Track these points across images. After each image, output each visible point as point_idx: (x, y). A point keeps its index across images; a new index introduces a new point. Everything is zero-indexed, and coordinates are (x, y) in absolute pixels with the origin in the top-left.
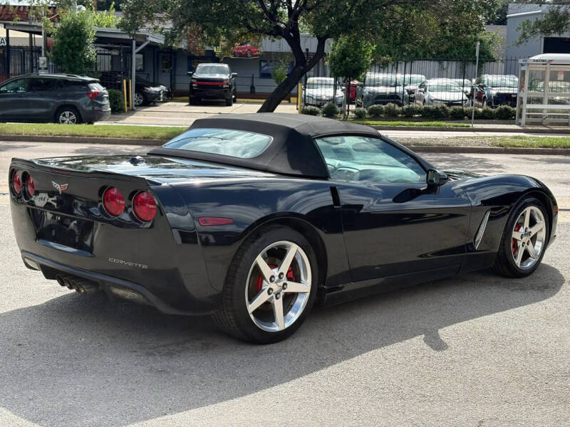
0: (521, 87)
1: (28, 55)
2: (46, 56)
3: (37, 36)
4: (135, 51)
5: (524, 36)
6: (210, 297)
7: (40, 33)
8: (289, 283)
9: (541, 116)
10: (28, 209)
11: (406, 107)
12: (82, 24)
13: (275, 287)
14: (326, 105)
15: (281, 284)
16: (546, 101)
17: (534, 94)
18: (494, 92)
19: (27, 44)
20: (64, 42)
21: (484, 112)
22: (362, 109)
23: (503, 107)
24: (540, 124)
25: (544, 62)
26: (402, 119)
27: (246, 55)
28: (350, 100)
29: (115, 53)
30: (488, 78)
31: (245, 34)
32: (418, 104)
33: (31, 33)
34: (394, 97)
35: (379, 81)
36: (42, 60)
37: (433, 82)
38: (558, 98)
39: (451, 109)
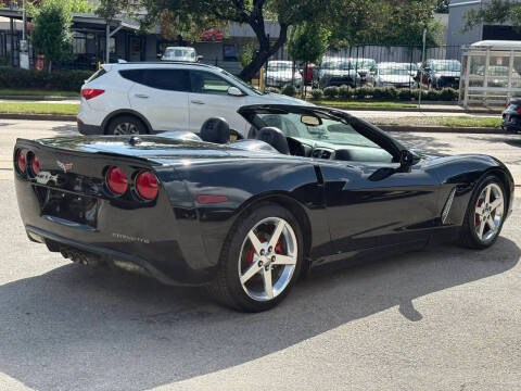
0: (463, 71)
1: (9, 39)
2: (26, 38)
3: (18, 21)
4: (109, 35)
5: (469, 23)
6: (206, 269)
7: (20, 18)
8: (278, 256)
9: (481, 98)
10: (33, 186)
11: (358, 88)
12: (60, 10)
13: (265, 260)
14: (285, 87)
15: (270, 257)
16: (486, 84)
17: (475, 77)
18: (438, 75)
19: (8, 27)
20: (44, 27)
21: (430, 93)
22: (318, 90)
23: (447, 89)
24: (481, 105)
25: (484, 48)
26: (355, 100)
27: (210, 39)
28: (307, 82)
29: (90, 37)
30: (434, 62)
31: (213, 20)
32: (369, 87)
33: (12, 17)
34: (347, 80)
35: (334, 64)
36: (23, 43)
37: (383, 66)
38: (496, 81)
39: (399, 91)
